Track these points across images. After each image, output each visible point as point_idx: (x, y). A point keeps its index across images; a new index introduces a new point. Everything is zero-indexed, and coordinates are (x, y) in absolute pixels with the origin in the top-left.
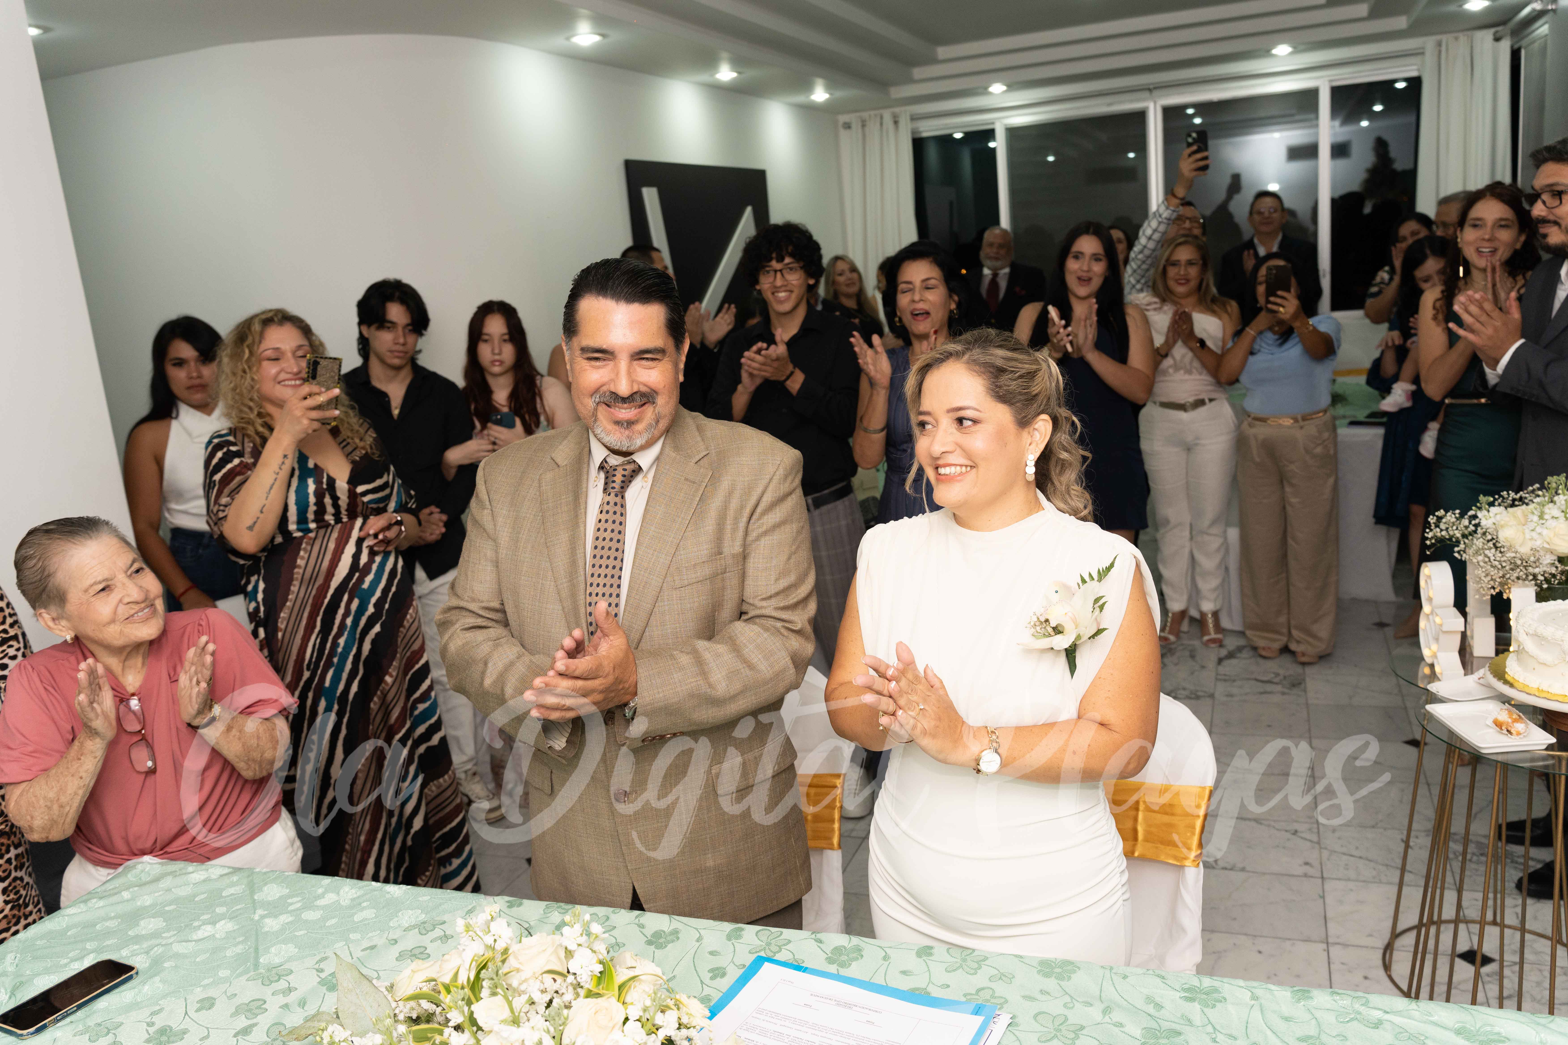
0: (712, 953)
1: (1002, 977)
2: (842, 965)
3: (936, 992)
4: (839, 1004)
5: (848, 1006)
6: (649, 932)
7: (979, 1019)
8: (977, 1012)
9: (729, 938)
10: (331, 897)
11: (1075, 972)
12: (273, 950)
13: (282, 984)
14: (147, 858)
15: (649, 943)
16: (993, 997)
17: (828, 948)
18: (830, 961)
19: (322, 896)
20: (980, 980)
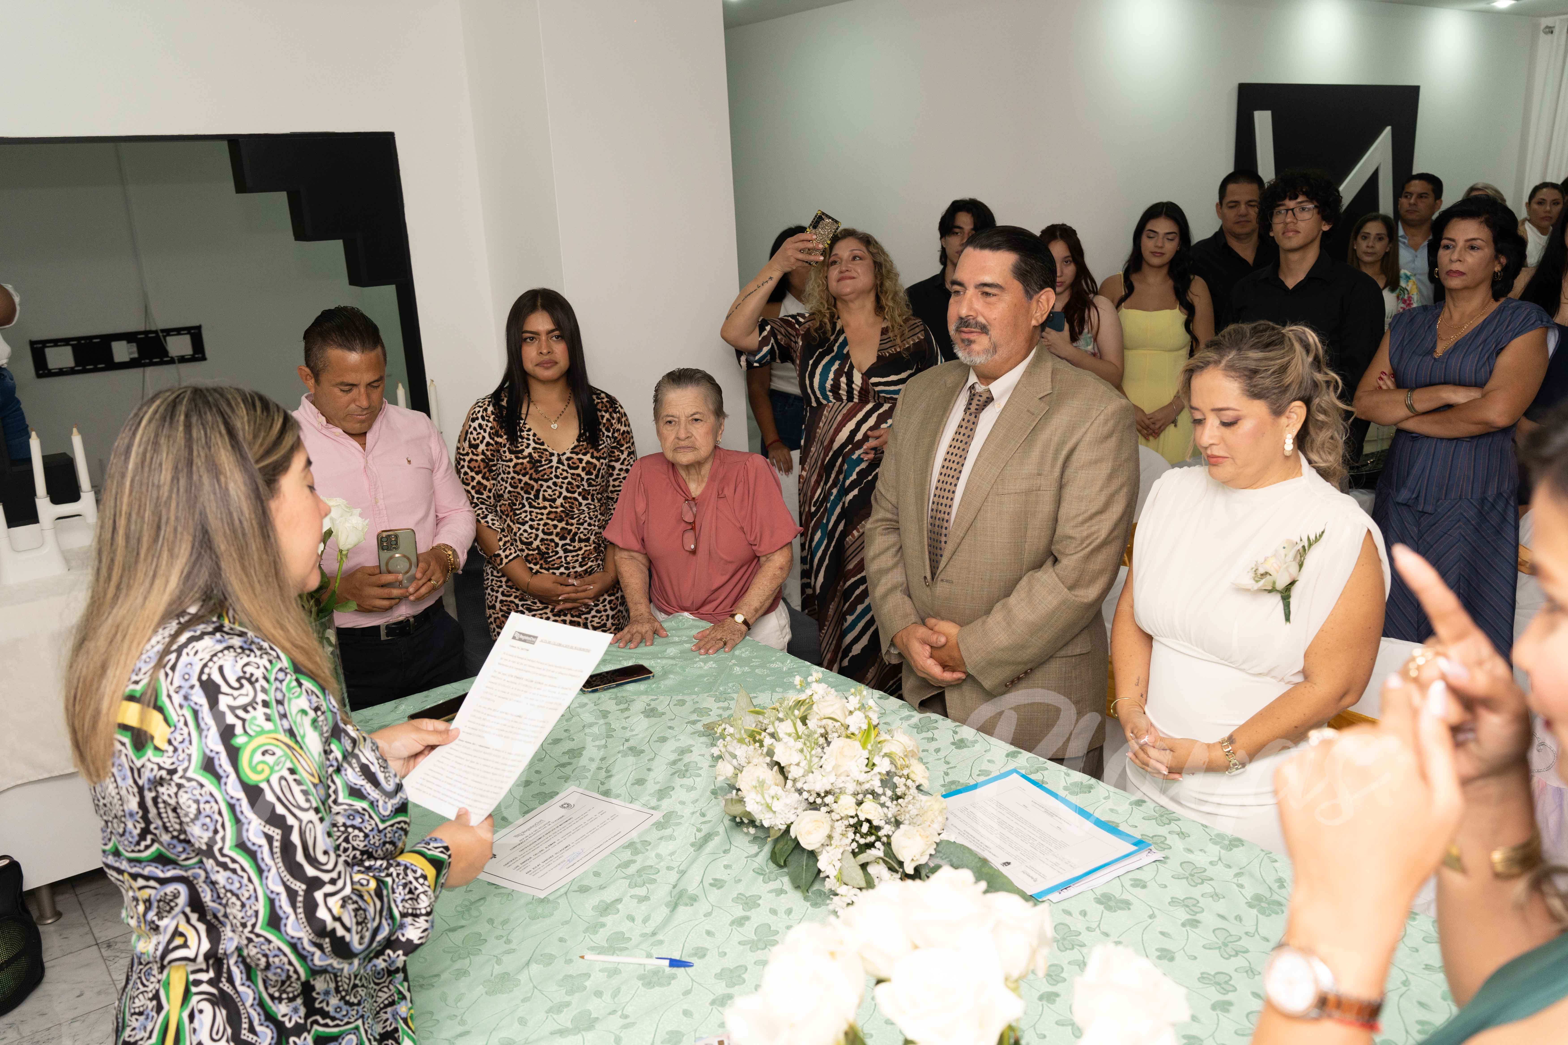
0: (989, 761)
1: (1182, 835)
2: (1073, 793)
3: (1122, 828)
4: (1046, 811)
5: (1052, 814)
6: (957, 737)
7: (1135, 848)
8: (1135, 844)
9: (1008, 755)
10: (778, 665)
11: (1237, 846)
12: (730, 685)
13: (726, 704)
14: (686, 614)
15: (953, 744)
16: (1162, 843)
17: (1070, 781)
18: (1066, 788)
19: (772, 662)
20: (1163, 831)
